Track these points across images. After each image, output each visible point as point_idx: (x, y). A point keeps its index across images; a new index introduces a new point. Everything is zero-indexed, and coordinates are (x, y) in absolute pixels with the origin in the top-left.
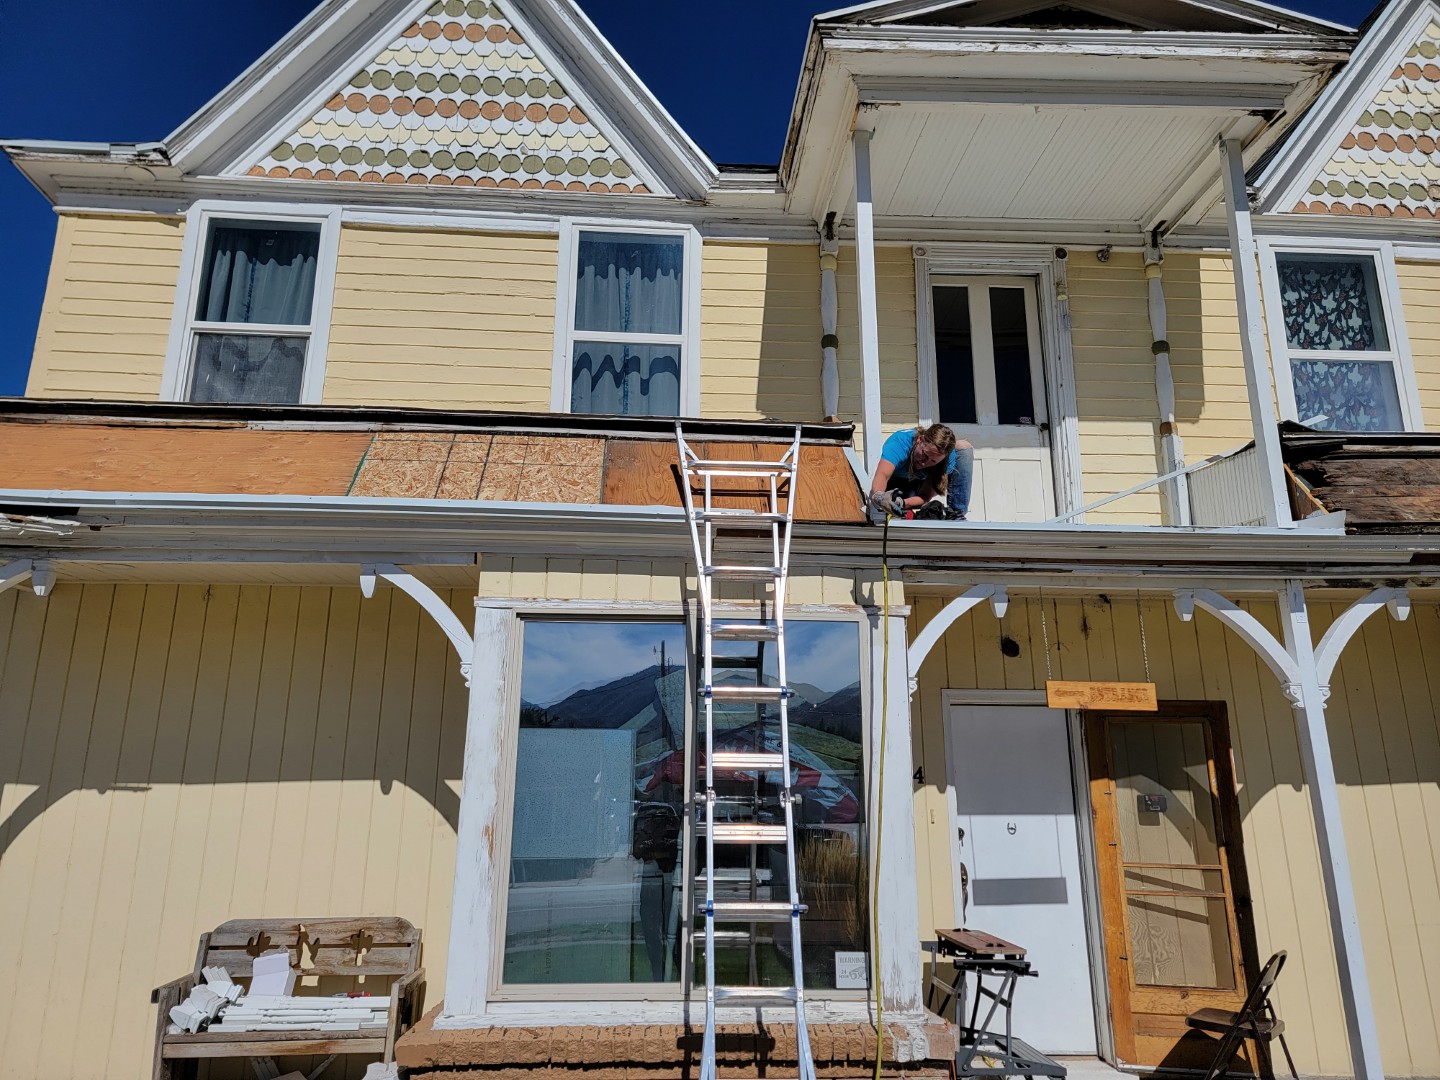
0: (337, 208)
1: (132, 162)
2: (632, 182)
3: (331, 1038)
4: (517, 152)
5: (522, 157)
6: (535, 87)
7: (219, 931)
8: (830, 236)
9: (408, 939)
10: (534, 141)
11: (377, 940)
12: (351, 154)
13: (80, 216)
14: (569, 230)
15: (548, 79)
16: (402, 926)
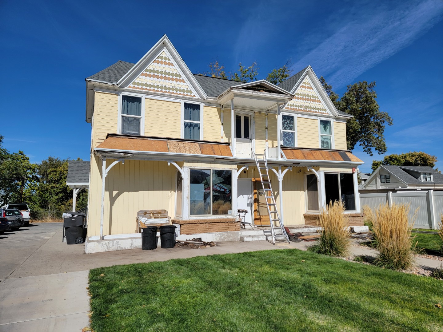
0: (144, 95)
1: (112, 86)
2: (192, 94)
3: (162, 224)
4: (174, 87)
5: (175, 88)
6: (176, 75)
7: (139, 212)
8: (222, 107)
9: (166, 212)
10: (176, 86)
11: (162, 212)
12: (146, 85)
13: (99, 92)
14: (183, 102)
15: (178, 74)
16: (165, 211)
